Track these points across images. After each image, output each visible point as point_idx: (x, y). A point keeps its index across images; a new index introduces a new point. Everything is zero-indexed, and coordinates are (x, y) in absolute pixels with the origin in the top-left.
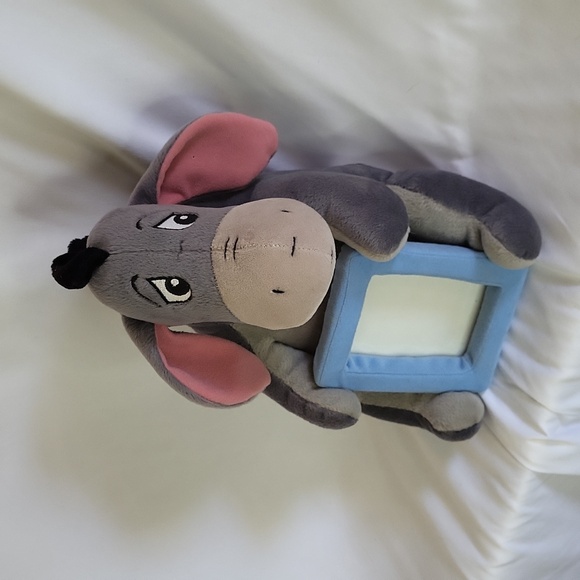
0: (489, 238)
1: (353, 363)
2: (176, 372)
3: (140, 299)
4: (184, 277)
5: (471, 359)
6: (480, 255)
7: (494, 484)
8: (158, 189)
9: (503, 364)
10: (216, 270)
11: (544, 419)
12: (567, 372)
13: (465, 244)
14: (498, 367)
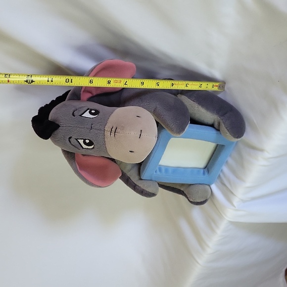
0: (223, 127)
1: (158, 171)
2: (83, 173)
3: (72, 146)
4: (91, 140)
5: (208, 171)
6: (219, 132)
7: (211, 223)
8: (82, 92)
9: (221, 174)
10: (106, 139)
11: (236, 201)
12: (248, 184)
13: (212, 126)
14: (219, 176)
